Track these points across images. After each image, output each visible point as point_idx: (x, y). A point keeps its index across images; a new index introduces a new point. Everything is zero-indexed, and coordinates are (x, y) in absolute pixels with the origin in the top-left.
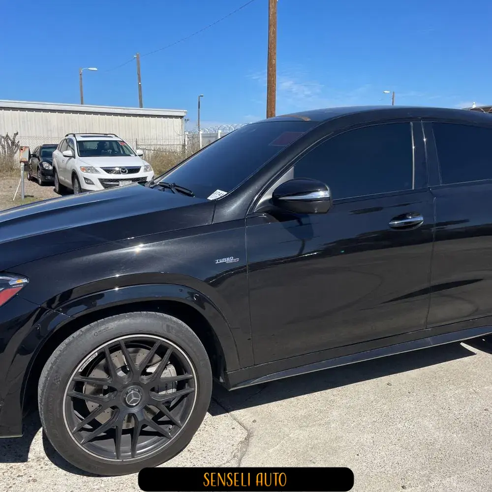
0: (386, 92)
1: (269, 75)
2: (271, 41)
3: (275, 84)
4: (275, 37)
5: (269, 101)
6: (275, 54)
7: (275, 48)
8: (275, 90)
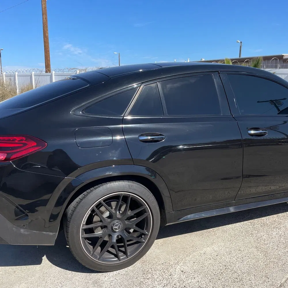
0: (115, 53)
1: (45, 42)
2: (44, 23)
3: (49, 47)
4: (47, 21)
5: (46, 57)
6: (47, 30)
7: (47, 27)
8: (49, 51)
